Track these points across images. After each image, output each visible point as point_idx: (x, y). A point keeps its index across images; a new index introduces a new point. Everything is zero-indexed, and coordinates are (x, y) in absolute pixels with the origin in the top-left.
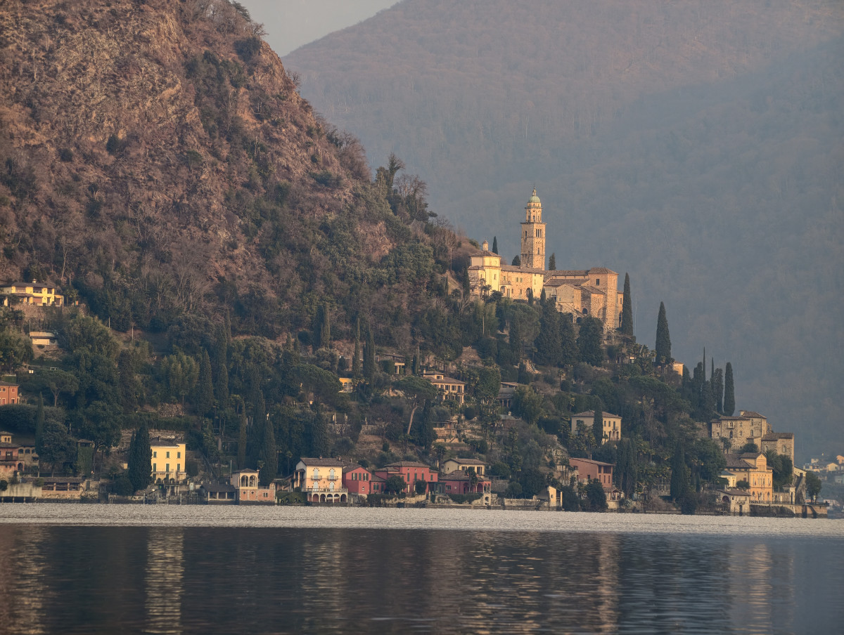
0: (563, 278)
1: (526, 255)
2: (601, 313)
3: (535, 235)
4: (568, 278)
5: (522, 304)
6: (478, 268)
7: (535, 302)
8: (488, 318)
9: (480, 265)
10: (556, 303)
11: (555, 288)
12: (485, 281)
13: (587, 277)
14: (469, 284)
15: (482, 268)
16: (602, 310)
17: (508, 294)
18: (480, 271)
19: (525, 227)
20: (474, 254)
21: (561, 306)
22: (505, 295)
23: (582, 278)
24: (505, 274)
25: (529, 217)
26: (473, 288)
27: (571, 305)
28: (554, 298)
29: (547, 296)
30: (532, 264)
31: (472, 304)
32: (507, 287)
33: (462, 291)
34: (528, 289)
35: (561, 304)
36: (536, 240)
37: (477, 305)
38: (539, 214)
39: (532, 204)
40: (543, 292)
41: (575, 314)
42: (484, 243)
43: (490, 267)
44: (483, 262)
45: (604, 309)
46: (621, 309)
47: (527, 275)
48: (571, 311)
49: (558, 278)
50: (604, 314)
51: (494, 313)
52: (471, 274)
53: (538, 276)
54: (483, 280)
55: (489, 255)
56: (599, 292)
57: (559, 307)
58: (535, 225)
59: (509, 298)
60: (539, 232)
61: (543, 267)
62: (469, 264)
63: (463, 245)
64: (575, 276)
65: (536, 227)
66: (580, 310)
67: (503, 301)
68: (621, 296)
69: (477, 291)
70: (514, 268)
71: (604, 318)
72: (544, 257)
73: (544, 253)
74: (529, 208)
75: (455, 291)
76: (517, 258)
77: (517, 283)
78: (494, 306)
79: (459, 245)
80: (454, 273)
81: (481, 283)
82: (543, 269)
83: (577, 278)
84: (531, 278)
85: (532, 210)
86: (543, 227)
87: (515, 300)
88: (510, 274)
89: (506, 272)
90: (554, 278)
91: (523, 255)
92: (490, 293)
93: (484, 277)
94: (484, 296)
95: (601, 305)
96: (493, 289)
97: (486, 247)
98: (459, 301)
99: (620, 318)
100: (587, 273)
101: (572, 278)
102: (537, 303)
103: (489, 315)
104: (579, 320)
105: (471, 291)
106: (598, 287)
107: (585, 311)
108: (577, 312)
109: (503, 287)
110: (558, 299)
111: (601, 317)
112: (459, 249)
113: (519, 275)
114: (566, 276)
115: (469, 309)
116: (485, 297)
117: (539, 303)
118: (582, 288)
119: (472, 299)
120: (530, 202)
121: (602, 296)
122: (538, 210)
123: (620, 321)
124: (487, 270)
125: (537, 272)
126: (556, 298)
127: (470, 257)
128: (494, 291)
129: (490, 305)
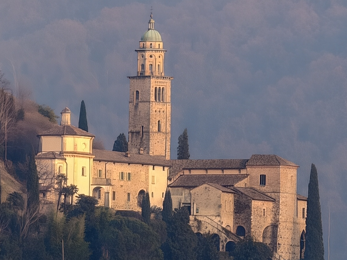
0: (202, 172)
1: (138, 133)
2: (269, 234)
3: (153, 98)
4: (211, 172)
5: (131, 219)
6: (53, 156)
7: (152, 215)
8: (70, 243)
9: (57, 149)
10: (191, 217)
11: (187, 191)
12: (66, 179)
13: (243, 172)
14: (37, 185)
15: (61, 155)
16: (270, 230)
17: (107, 201)
18: (57, 162)
19: (137, 84)
20: (45, 132)
21: (199, 222)
22: (101, 203)
23: (235, 172)
24: (101, 166)
25: (143, 66)
26: (45, 192)
27: (217, 220)
28: (187, 209)
29: (175, 205)
30: (147, 148)
31: (43, 219)
32: (105, 188)
33: (25, 197)
34: (142, 192)
35: (200, 218)
36: (155, 107)
37: (52, 220)
38: (161, 60)
39: (148, 44)
40: (168, 197)
41: (223, 236)
42: (65, 111)
43: (75, 153)
44: (63, 144)
45: (275, 226)
46: (302, 226)
47: (139, 167)
48: (216, 231)
49: (194, 172)
50: (274, 236)
51: (81, 235)
52: (41, 165)
53: (159, 169)
54: (63, 177)
55: (72, 133)
56: (264, 197)
57: (196, 224)
58: (153, 80)
59: (107, 208)
60: (159, 94)
61: (168, 154)
62: (38, 148)
63: (28, 115)
64: (223, 169)
65: (154, 83)
66: (232, 229)
67: (98, 213)
68: (303, 205)
69: (52, 197)
70: (117, 155)
71: (275, 245)
72: (169, 137)
73: (169, 129)
74: (143, 50)
75: (14, 197)
76: (122, 137)
77: (122, 183)
78: (81, 223)
79: (21, 115)
80: (11, 165)
81: (60, 183)
82: (168, 158)
83: (227, 172)
84: (147, 172)
85: (147, 54)
86: (167, 85)
87: (118, 212)
88: (110, 166)
89: (103, 164)
90: (187, 172)
91: (132, 133)
92: (74, 199)
93: (64, 172)
94: (63, 205)
95: (269, 221)
96: (80, 192)
97: (67, 118)
98: (21, 213)
99: (302, 243)
100: (243, 165)
101: (219, 172)
102: (156, 218)
103: (74, 238)
104: (229, 246)
105: (41, 195)
106: (263, 189)
107: (241, 230)
108: (227, 232)
109: (97, 190)
110: (194, 211)
111: (268, 241)
112: (20, 123)
113: (126, 169)
114: (206, 169)
115: (37, 229)
116: (65, 207)
117: (161, 217)
118: (236, 192)
119: (43, 210)
120: (144, 39)
121: (271, 205)
122: (157, 54)
123: (302, 248)
124: (70, 159)
125: (156, 162)
126: (189, 208)
127: (39, 137)
128: (82, 196)
129: (74, 220)
